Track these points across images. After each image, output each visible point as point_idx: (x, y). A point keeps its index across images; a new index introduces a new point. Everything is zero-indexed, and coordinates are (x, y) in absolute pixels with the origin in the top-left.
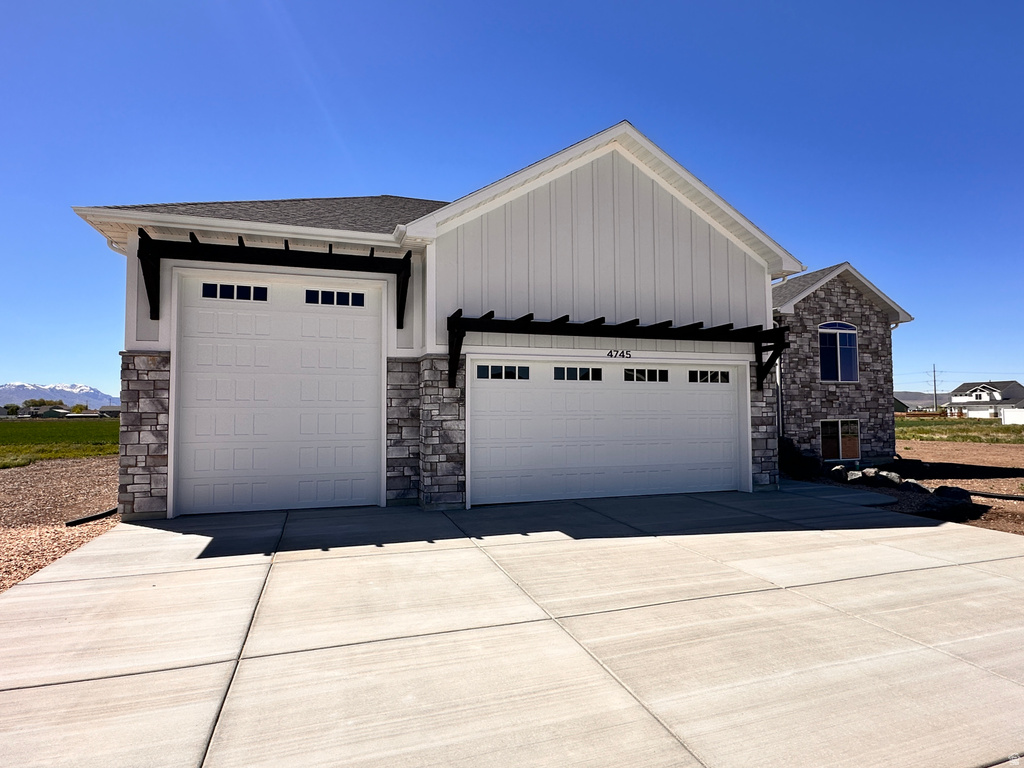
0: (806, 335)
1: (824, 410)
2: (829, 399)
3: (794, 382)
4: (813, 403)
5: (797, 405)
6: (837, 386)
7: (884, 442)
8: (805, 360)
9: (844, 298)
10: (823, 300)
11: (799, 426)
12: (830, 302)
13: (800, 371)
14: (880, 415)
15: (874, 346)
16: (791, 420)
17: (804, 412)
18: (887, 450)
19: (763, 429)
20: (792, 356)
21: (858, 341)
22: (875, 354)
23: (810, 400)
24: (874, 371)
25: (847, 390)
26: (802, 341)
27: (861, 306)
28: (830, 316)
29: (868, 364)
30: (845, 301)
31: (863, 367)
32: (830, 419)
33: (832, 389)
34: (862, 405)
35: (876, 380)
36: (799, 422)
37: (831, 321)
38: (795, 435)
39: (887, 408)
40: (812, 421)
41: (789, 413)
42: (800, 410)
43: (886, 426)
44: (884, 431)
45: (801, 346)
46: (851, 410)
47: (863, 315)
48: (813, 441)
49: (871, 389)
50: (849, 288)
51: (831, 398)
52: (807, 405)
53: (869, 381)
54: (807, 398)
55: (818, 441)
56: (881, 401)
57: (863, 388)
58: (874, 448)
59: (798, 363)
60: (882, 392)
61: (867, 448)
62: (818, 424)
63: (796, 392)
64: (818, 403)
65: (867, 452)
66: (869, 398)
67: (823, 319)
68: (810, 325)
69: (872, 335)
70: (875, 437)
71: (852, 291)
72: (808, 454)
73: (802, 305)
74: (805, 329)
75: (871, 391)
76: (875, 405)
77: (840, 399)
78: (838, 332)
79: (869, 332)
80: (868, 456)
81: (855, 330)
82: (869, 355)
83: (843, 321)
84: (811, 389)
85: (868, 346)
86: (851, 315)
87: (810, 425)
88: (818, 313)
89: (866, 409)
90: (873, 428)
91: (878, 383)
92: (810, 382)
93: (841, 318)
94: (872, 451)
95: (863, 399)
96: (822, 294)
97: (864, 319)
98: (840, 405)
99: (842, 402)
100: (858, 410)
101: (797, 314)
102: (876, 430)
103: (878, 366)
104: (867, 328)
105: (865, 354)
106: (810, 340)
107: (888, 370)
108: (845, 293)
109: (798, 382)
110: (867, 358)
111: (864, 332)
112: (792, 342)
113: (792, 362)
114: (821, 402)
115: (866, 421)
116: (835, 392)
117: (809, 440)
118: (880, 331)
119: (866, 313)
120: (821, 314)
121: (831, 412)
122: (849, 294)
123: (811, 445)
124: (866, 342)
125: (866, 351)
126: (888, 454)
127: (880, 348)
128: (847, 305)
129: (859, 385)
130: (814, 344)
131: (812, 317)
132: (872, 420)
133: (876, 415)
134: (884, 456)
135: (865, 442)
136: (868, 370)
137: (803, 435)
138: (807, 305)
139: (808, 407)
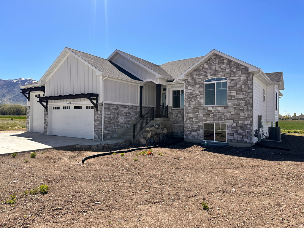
0: (196, 86)
1: (205, 118)
2: (208, 114)
3: (189, 106)
4: (199, 115)
5: (191, 116)
6: (213, 107)
7: (243, 136)
8: (196, 97)
9: (219, 65)
10: (207, 69)
11: (192, 125)
12: (211, 69)
13: (193, 101)
14: (240, 122)
15: (238, 86)
16: (188, 122)
17: (194, 119)
18: (244, 140)
19: (97, 122)
20: (189, 95)
21: (228, 85)
22: (239, 90)
23: (197, 114)
24: (237, 99)
25: (219, 109)
26: (194, 89)
27: (231, 67)
28: (211, 75)
29: (235, 96)
30: (220, 67)
31: (230, 98)
32: (208, 122)
33: (210, 109)
34: (229, 116)
35: (238, 104)
36: (191, 123)
37: (212, 77)
38: (190, 128)
39: (247, 118)
40: (198, 123)
41: (187, 119)
42: (192, 118)
43: (245, 128)
44: (244, 130)
45: (194, 91)
46: (220, 119)
47: (232, 71)
48: (199, 132)
49: (235, 108)
50: (223, 60)
51: (209, 113)
53: (234, 104)
54: (196, 113)
55: (202, 132)
56: (242, 114)
57: (229, 108)
58: (235, 138)
59: (192, 99)
60: (243, 110)
61: (231, 137)
62: (202, 124)
63: (191, 111)
64: (201, 115)
65: (231, 140)
66: (233, 113)
67: (206, 78)
68: (199, 81)
69: (237, 81)
70: (236, 132)
71: (225, 61)
72: (196, 137)
73: (196, 73)
74: (196, 83)
75: (235, 109)
76: (238, 116)
77: (214, 114)
78: (215, 82)
79: (235, 80)
80: (231, 142)
81: (227, 80)
82: (234, 91)
83: (219, 76)
84: (199, 109)
85: (234, 87)
86: (224, 73)
87: (197, 124)
88: (204, 75)
89: (231, 118)
90: (235, 128)
91: (240, 105)
92: (198, 106)
93: (217, 75)
94: (234, 139)
95: (229, 114)
96: (207, 66)
97: (232, 73)
98: (214, 116)
99: (215, 115)
100: (226, 119)
101: (193, 78)
102: (237, 129)
103: (241, 96)
104: (234, 78)
105: (231, 91)
106: (199, 88)
107: (248, 98)
108: (220, 63)
109: (192, 106)
110: (233, 93)
111: (232, 80)
112: (189, 90)
113: (189, 98)
114: (203, 115)
115: (231, 124)
116: (212, 110)
117: (196, 131)
118: (243, 78)
119: (234, 70)
120: (205, 75)
121: (209, 119)
122: (223, 63)
123: (197, 133)
124: (233, 85)
125: (233, 89)
126: (246, 142)
127: (243, 87)
128: (221, 68)
129: (227, 106)
130: (201, 89)
131: (200, 78)
132: (235, 124)
133: (238, 121)
134: (243, 143)
135: (230, 134)
136: (234, 99)
137: (193, 129)
138: (198, 73)
139: (196, 117)
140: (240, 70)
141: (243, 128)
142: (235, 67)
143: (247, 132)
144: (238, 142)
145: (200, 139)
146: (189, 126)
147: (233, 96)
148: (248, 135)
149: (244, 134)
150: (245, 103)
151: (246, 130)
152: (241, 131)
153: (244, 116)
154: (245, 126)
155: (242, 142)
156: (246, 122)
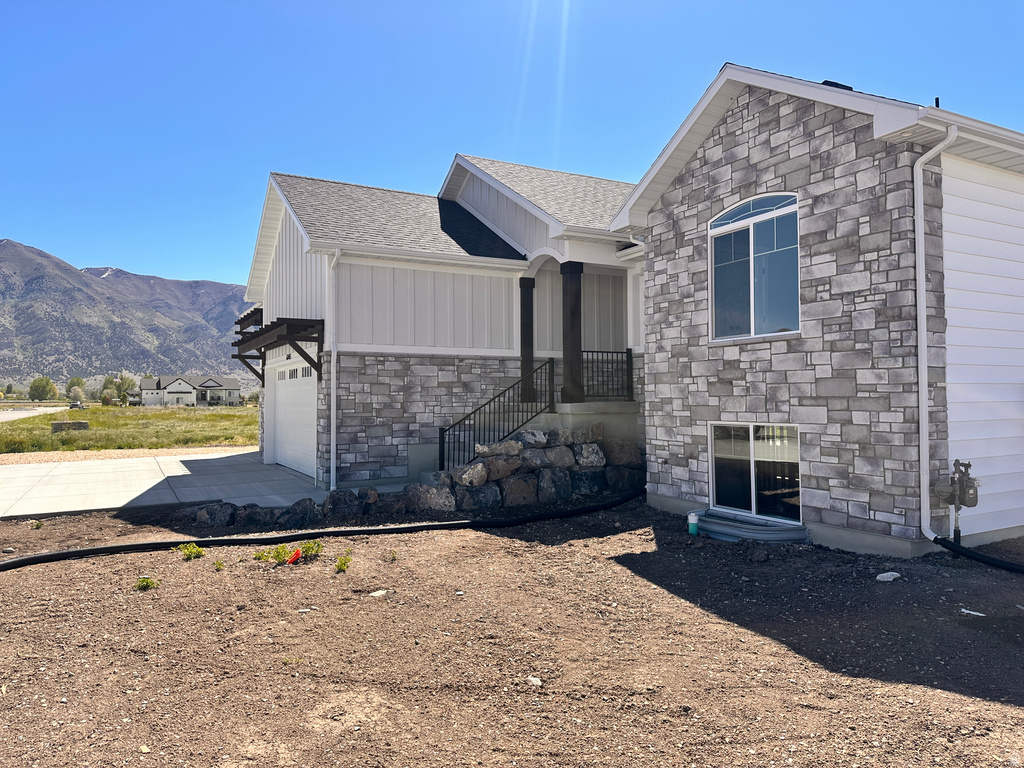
0: (683, 252)
1: (713, 401)
2: (725, 379)
3: (661, 349)
4: (693, 388)
5: (665, 390)
6: (742, 347)
7: (873, 493)
8: (680, 301)
9: (763, 137)
10: (717, 164)
11: (669, 431)
12: (731, 160)
13: (670, 325)
14: (859, 417)
15: (843, 228)
16: (657, 421)
17: (676, 405)
18: (880, 516)
20: (659, 299)
21: (803, 227)
22: (852, 246)
23: (687, 380)
24: (842, 296)
25: (766, 355)
26: (675, 267)
27: (809, 135)
28: (733, 193)
29: (828, 281)
30: (768, 141)
31: (810, 293)
32: (726, 420)
33: (732, 354)
34: (808, 390)
35: (847, 323)
36: (669, 423)
37: (732, 203)
38: (663, 448)
39: (887, 397)
40: (691, 422)
41: (654, 407)
42: (670, 401)
43: (880, 449)
44: (874, 461)
45: (675, 277)
46: (772, 402)
47: (815, 156)
48: (694, 464)
49: (832, 347)
50: (778, 105)
51: (728, 376)
52: (682, 391)
53: (825, 324)
54: (682, 376)
55: (705, 466)
56: (865, 377)
57: (808, 347)
58: (838, 505)
59: (668, 312)
60: (867, 353)
61: (819, 499)
62: (703, 430)
63: (663, 367)
64: (702, 386)
65: (818, 510)
66: (824, 372)
67: (716, 208)
68: (689, 227)
69: (840, 201)
70: (843, 474)
71: (784, 111)
72: (685, 488)
73: (679, 193)
74: (680, 239)
75: (832, 351)
76: (846, 388)
77: (749, 378)
78: (749, 223)
79: (830, 196)
80: (821, 521)
81: (794, 202)
82: (828, 257)
83: (762, 193)
84: (692, 359)
85: (825, 232)
86: (783, 169)
87: (688, 430)
88: (708, 198)
89: (818, 400)
90: (837, 450)
91: (857, 326)
92: (689, 345)
93: (757, 184)
94: (833, 509)
95: (809, 375)
96: (716, 153)
97: (816, 166)
98: (748, 389)
99: (753, 383)
100: (794, 401)
101: (670, 216)
102: (847, 457)
103: (857, 281)
104: (824, 188)
105: (816, 260)
106: (691, 259)
107: (892, 287)
108: (768, 124)
109: (669, 348)
110: (823, 266)
111: (817, 200)
112: (659, 272)
113: (660, 310)
114: (709, 384)
115: (817, 429)
116: (739, 361)
117: (684, 462)
118: (867, 180)
119: (825, 148)
120: (713, 198)
121: (730, 405)
122: (778, 120)
123: (690, 471)
124: (821, 226)
125: (824, 247)
126: (886, 529)
127: (865, 230)
128: (772, 150)
129: (799, 338)
130: (699, 266)
131: (694, 211)
132: (835, 429)
133: (845, 415)
134: (873, 530)
135: (814, 482)
136: (826, 296)
137: (675, 450)
138: (687, 190)
139: (685, 393)
140: (848, 141)
141: (870, 453)
142: (828, 129)
143: (889, 475)
144: (850, 524)
145: (699, 498)
146: (661, 434)
147: (821, 281)
148: (894, 491)
149: (877, 482)
150: (878, 313)
151: (888, 464)
152: (861, 468)
153: (873, 388)
154: (882, 439)
155: (865, 526)
156: (884, 416)
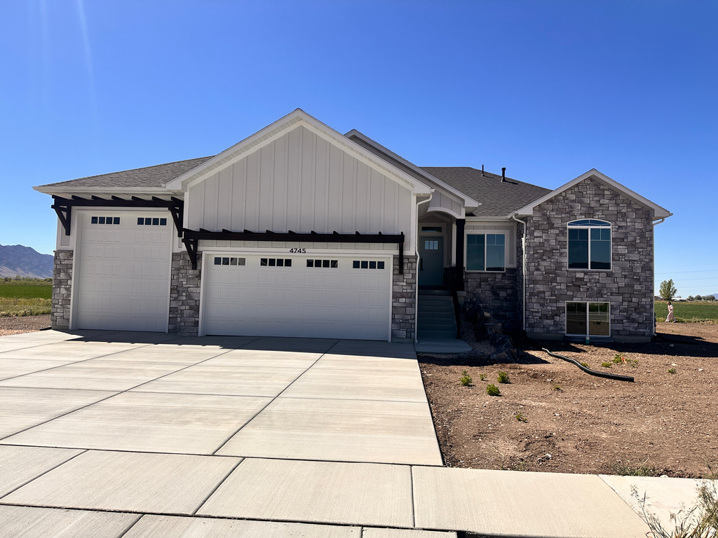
0: (552, 231)
1: (570, 293)
2: (576, 284)
3: (538, 269)
4: (557, 287)
5: (540, 288)
6: (585, 273)
7: (639, 323)
8: (551, 251)
9: (597, 198)
10: (574, 201)
11: (542, 305)
12: (581, 203)
13: (545, 260)
14: (634, 300)
15: (630, 239)
16: (534, 300)
17: (547, 294)
18: (641, 330)
19: (403, 300)
20: (537, 248)
21: (613, 235)
22: (632, 246)
23: (555, 284)
24: (629, 261)
25: (597, 277)
26: (548, 236)
27: (617, 205)
28: (581, 214)
29: (624, 255)
30: (599, 201)
31: (616, 258)
32: (576, 301)
33: (580, 275)
34: (614, 290)
35: (631, 269)
36: (542, 301)
37: (583, 218)
38: (538, 312)
39: (645, 294)
40: (556, 301)
41: (532, 295)
42: (544, 292)
43: (642, 310)
44: (640, 313)
45: (547, 240)
46: (600, 294)
47: (619, 212)
48: (557, 318)
49: (625, 277)
50: (604, 190)
51: (578, 283)
52: (551, 288)
53: (623, 269)
54: (551, 283)
55: (564, 318)
56: (637, 287)
57: (616, 276)
58: (626, 328)
59: (543, 254)
60: (638, 280)
61: (619, 327)
62: (564, 304)
63: (540, 278)
64: (563, 287)
65: (618, 331)
66: (622, 284)
67: (572, 218)
68: (557, 223)
69: (629, 230)
70: (628, 318)
71: (606, 192)
72: (551, 328)
73: (550, 206)
74: (552, 226)
75: (625, 278)
76: (630, 290)
77: (588, 285)
78: (590, 228)
79: (626, 227)
80: (619, 334)
81: (610, 225)
82: (624, 247)
83: (596, 219)
84: (557, 275)
85: (623, 239)
86: (605, 213)
87: (555, 304)
88: (568, 213)
89: (618, 294)
90: (626, 310)
91: (634, 271)
92: (556, 270)
93: (593, 215)
94: (624, 330)
95: (616, 285)
96: (573, 197)
97: (620, 216)
98: (588, 289)
99: (590, 287)
100: (609, 294)
101: (544, 215)
102: (630, 312)
103: (635, 256)
104: (623, 224)
105: (619, 247)
106: (557, 235)
107: (647, 260)
108: (599, 195)
109: (543, 270)
110: (622, 249)
111: (620, 227)
112: (537, 237)
113: (537, 253)
114: (567, 286)
115: (618, 304)
116: (584, 278)
117: (552, 317)
118: (638, 226)
119: (623, 211)
120: (571, 214)
121: (579, 295)
122: (604, 195)
123: (554, 321)
124: (622, 236)
125: (622, 244)
126: (643, 334)
127: (638, 241)
128: (601, 205)
129: (611, 273)
130: (562, 239)
131: (560, 216)
132: (626, 303)
133: (630, 299)
134: (639, 335)
135: (616, 322)
136: (623, 260)
137: (546, 313)
138: (556, 207)
139: (552, 290)
140: (633, 211)
141: (638, 311)
142: (625, 205)
143: (645, 317)
144: (631, 334)
145: (560, 332)
146: (536, 307)
147: (622, 255)
148: (647, 322)
149: (641, 320)
150: (642, 268)
151: (644, 314)
152: (635, 316)
153: (640, 291)
154: (643, 306)
155: (636, 334)
156: (643, 300)
